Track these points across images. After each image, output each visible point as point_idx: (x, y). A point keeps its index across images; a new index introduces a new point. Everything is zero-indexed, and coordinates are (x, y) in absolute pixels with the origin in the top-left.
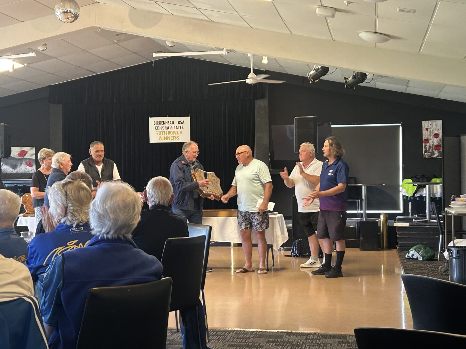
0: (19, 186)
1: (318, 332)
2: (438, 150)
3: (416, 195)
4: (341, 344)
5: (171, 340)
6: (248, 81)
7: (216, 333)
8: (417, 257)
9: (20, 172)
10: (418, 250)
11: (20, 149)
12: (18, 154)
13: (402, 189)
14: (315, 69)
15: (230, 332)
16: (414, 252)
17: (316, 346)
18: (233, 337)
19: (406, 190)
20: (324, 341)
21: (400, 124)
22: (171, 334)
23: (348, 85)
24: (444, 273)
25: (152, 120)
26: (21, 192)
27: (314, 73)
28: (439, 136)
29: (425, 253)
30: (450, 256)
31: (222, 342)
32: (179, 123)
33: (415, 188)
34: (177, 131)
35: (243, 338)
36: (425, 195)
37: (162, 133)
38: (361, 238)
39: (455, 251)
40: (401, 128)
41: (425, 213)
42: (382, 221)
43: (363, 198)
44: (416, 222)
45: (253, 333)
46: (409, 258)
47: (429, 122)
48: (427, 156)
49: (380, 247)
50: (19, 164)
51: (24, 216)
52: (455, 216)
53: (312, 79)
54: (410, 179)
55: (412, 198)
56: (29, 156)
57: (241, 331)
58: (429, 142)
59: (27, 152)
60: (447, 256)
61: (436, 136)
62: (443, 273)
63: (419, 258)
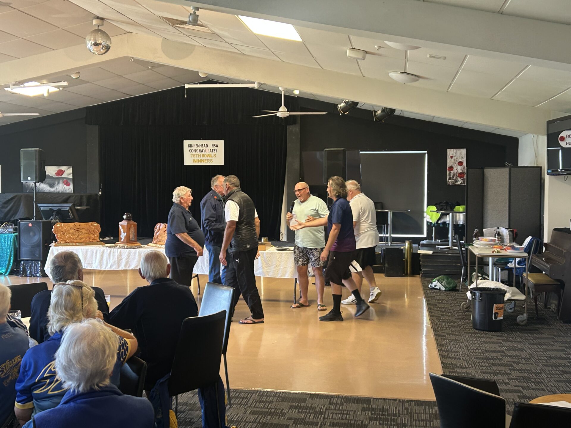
0: (54, 209)
1: (342, 394)
2: (462, 178)
3: (439, 222)
4: (364, 412)
5: (192, 403)
6: (279, 114)
7: (239, 394)
8: (440, 288)
9: (57, 191)
10: (441, 281)
11: (58, 168)
12: (56, 173)
13: (426, 215)
14: (345, 102)
15: (253, 394)
16: (437, 283)
17: (339, 414)
18: (256, 400)
19: (430, 217)
20: (348, 407)
21: (426, 152)
22: (192, 395)
23: (377, 118)
24: (467, 310)
25: (186, 143)
26: (56, 215)
27: (344, 105)
28: (463, 164)
29: (447, 284)
30: (473, 298)
31: (244, 407)
32: (213, 146)
33: (438, 215)
34: (211, 155)
35: (266, 402)
36: (448, 222)
37: (196, 155)
38: (386, 265)
39: (478, 294)
40: (426, 155)
41: (448, 238)
42: (406, 248)
43: (389, 222)
44: (439, 249)
45: (276, 394)
46: (432, 288)
47: (454, 150)
48: (451, 183)
49: (404, 273)
50: (57, 183)
51: (55, 246)
52: (478, 258)
53: (342, 111)
54: (434, 205)
55: (436, 224)
56: (66, 175)
57: (264, 391)
58: (454, 169)
59: (64, 171)
60: (470, 296)
61: (461, 163)
62: (465, 309)
63: (441, 289)
